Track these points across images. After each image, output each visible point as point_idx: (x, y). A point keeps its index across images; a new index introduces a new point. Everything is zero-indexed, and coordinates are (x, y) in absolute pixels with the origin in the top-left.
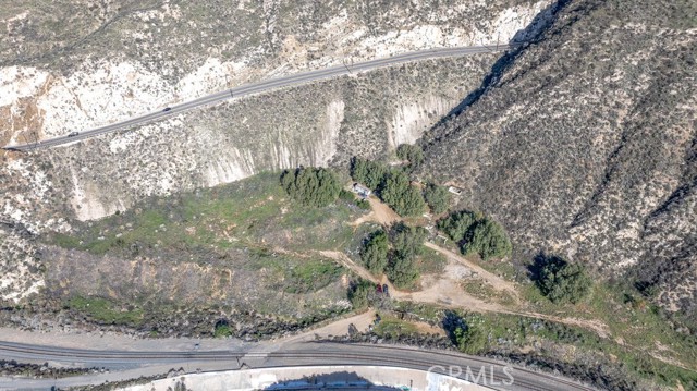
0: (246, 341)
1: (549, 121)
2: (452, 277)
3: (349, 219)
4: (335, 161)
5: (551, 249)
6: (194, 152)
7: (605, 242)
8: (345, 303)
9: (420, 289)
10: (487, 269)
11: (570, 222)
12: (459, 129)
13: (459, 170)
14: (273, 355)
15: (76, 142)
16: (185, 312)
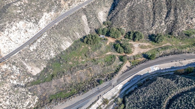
0: (109, 81)
1: (137, 5)
2: (136, 47)
3: (105, 44)
4: (91, 31)
5: (150, 33)
6: (55, 42)
7: (160, 28)
8: (121, 63)
9: (133, 52)
10: (141, 42)
11: (151, 26)
12: (117, 13)
13: (122, 23)
14: (118, 81)
15: (18, 52)
16: (86, 83)
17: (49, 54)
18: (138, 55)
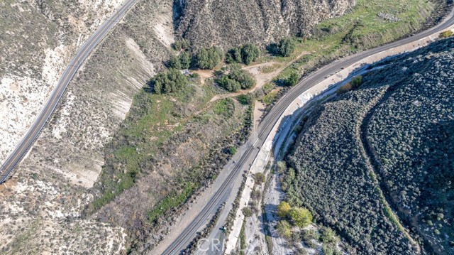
0: (244, 144)
2: (256, 73)
3: (199, 84)
4: (157, 69)
5: (267, 42)
7: (278, 29)
8: (246, 107)
10: (260, 63)
11: (264, 29)
12: (192, 21)
13: (210, 36)
14: (260, 136)
15: (31, 150)
16: (204, 164)
17: (98, 136)
18: (267, 86)
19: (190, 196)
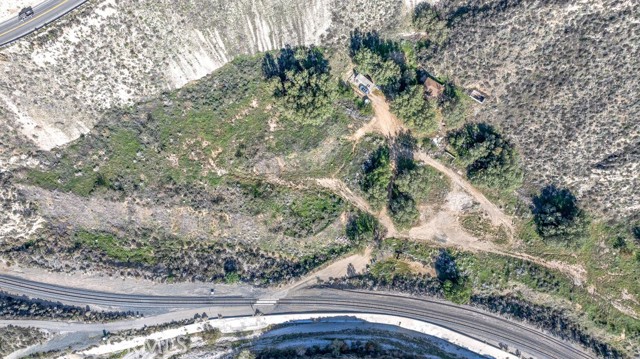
0: (255, 286)
2: (452, 208)
3: (347, 131)
5: (564, 183)
6: (144, 46)
7: (625, 188)
8: (345, 242)
11: (597, 162)
13: (490, 70)
16: (192, 249)
18: (421, 248)
19: (134, 265)
